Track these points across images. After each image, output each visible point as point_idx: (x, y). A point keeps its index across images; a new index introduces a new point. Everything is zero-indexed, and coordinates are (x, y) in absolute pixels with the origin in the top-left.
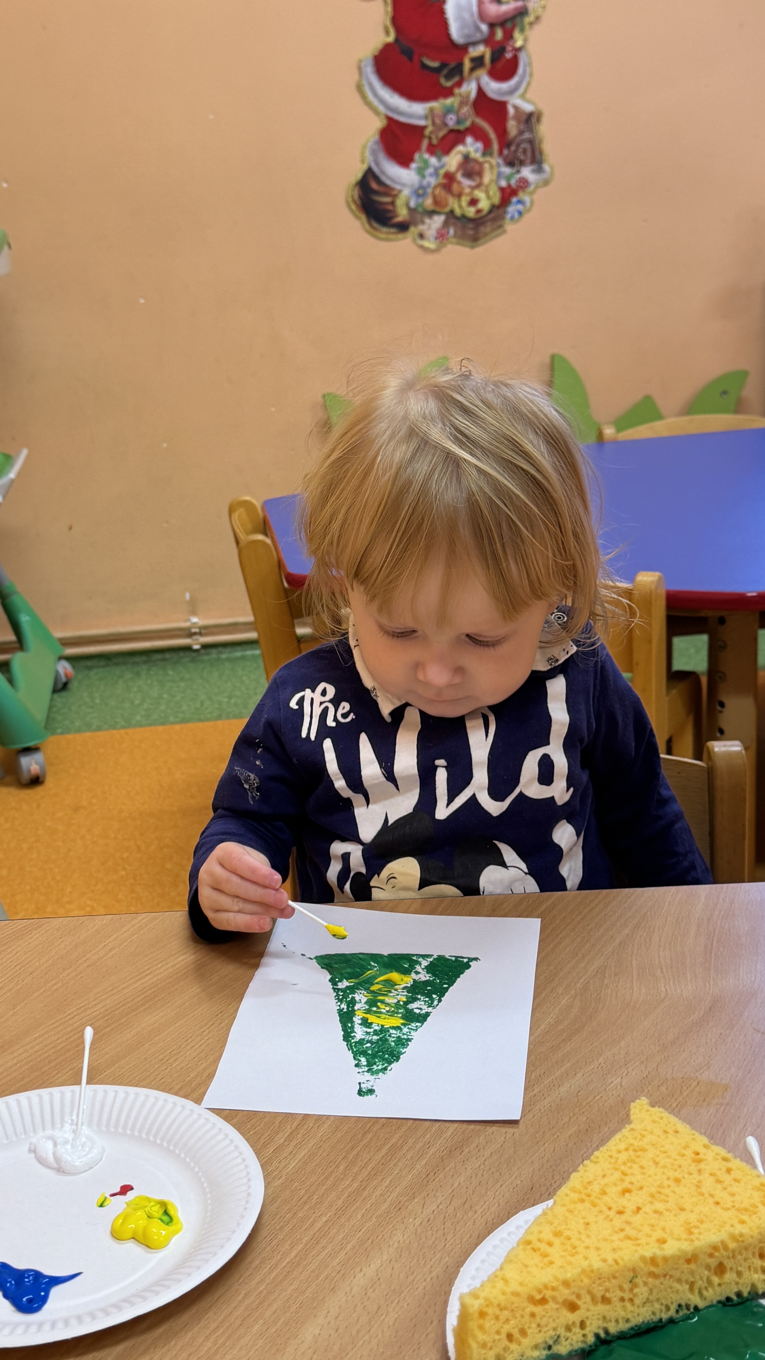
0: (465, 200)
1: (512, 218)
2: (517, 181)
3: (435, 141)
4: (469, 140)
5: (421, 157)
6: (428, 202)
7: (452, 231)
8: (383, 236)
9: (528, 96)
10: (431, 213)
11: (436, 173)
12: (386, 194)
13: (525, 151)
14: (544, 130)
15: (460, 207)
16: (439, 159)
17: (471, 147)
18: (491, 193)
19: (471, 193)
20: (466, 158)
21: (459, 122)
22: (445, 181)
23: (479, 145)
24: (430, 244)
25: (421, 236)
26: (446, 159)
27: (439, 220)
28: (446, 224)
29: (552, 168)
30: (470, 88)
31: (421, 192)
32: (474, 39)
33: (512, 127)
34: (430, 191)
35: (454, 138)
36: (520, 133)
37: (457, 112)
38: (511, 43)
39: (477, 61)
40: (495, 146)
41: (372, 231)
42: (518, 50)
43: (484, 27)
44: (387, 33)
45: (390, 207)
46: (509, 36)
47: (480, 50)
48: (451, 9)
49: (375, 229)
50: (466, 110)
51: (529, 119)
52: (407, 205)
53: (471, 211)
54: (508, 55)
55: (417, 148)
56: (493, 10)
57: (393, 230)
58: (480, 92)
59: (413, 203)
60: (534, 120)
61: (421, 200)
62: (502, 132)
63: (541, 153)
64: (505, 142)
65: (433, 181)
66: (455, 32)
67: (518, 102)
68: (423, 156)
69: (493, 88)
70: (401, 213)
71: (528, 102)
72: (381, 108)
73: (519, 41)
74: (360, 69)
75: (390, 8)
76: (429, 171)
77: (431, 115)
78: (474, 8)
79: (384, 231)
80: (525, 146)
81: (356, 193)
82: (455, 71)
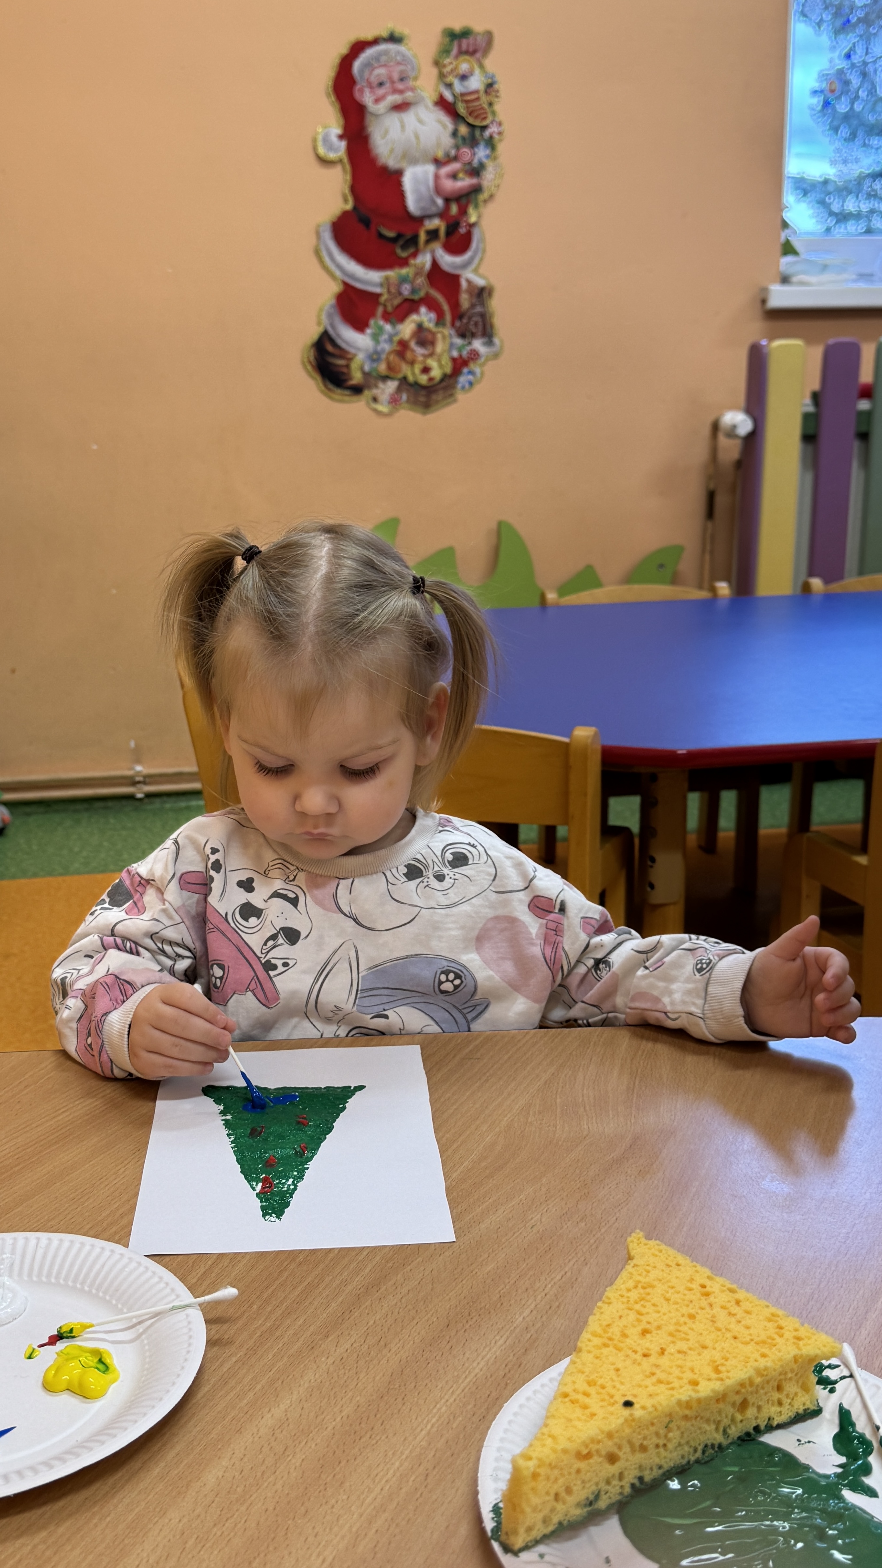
0: (417, 368)
1: (463, 388)
2: (468, 353)
3: (390, 309)
4: (423, 310)
5: (376, 323)
6: (382, 368)
7: (404, 397)
8: (337, 397)
9: (481, 271)
10: (385, 378)
11: (390, 340)
12: (341, 357)
13: (476, 324)
14: (497, 305)
15: (414, 374)
16: (393, 325)
17: (425, 316)
18: (443, 363)
19: (424, 362)
20: (420, 327)
21: (414, 291)
22: (398, 348)
23: (433, 315)
24: (383, 408)
25: (375, 400)
26: (400, 327)
27: (391, 386)
28: (399, 390)
29: (502, 341)
30: (424, 260)
31: (375, 357)
32: (429, 213)
33: (465, 300)
34: (384, 356)
35: (408, 307)
36: (473, 306)
37: (412, 283)
38: (465, 219)
39: (433, 235)
40: (448, 317)
41: (327, 392)
42: (472, 226)
43: (440, 202)
44: (346, 201)
45: (345, 370)
46: (463, 211)
47: (435, 223)
48: (408, 182)
49: (329, 390)
50: (420, 281)
51: (482, 294)
52: (362, 369)
53: (423, 379)
54: (463, 230)
55: (373, 314)
56: (449, 185)
57: (347, 392)
58: (435, 264)
59: (367, 368)
60: (485, 295)
61: (375, 365)
62: (455, 305)
63: (492, 326)
64: (458, 315)
65: (387, 347)
66: (412, 204)
67: (471, 277)
68: (378, 322)
69: (448, 261)
70: (357, 377)
71: (483, 276)
72: (338, 274)
73: (473, 217)
74: (319, 234)
75: (349, 177)
76: (384, 337)
77: (386, 283)
78: (431, 183)
79: (339, 392)
80: (477, 319)
81: (312, 354)
82: (412, 243)
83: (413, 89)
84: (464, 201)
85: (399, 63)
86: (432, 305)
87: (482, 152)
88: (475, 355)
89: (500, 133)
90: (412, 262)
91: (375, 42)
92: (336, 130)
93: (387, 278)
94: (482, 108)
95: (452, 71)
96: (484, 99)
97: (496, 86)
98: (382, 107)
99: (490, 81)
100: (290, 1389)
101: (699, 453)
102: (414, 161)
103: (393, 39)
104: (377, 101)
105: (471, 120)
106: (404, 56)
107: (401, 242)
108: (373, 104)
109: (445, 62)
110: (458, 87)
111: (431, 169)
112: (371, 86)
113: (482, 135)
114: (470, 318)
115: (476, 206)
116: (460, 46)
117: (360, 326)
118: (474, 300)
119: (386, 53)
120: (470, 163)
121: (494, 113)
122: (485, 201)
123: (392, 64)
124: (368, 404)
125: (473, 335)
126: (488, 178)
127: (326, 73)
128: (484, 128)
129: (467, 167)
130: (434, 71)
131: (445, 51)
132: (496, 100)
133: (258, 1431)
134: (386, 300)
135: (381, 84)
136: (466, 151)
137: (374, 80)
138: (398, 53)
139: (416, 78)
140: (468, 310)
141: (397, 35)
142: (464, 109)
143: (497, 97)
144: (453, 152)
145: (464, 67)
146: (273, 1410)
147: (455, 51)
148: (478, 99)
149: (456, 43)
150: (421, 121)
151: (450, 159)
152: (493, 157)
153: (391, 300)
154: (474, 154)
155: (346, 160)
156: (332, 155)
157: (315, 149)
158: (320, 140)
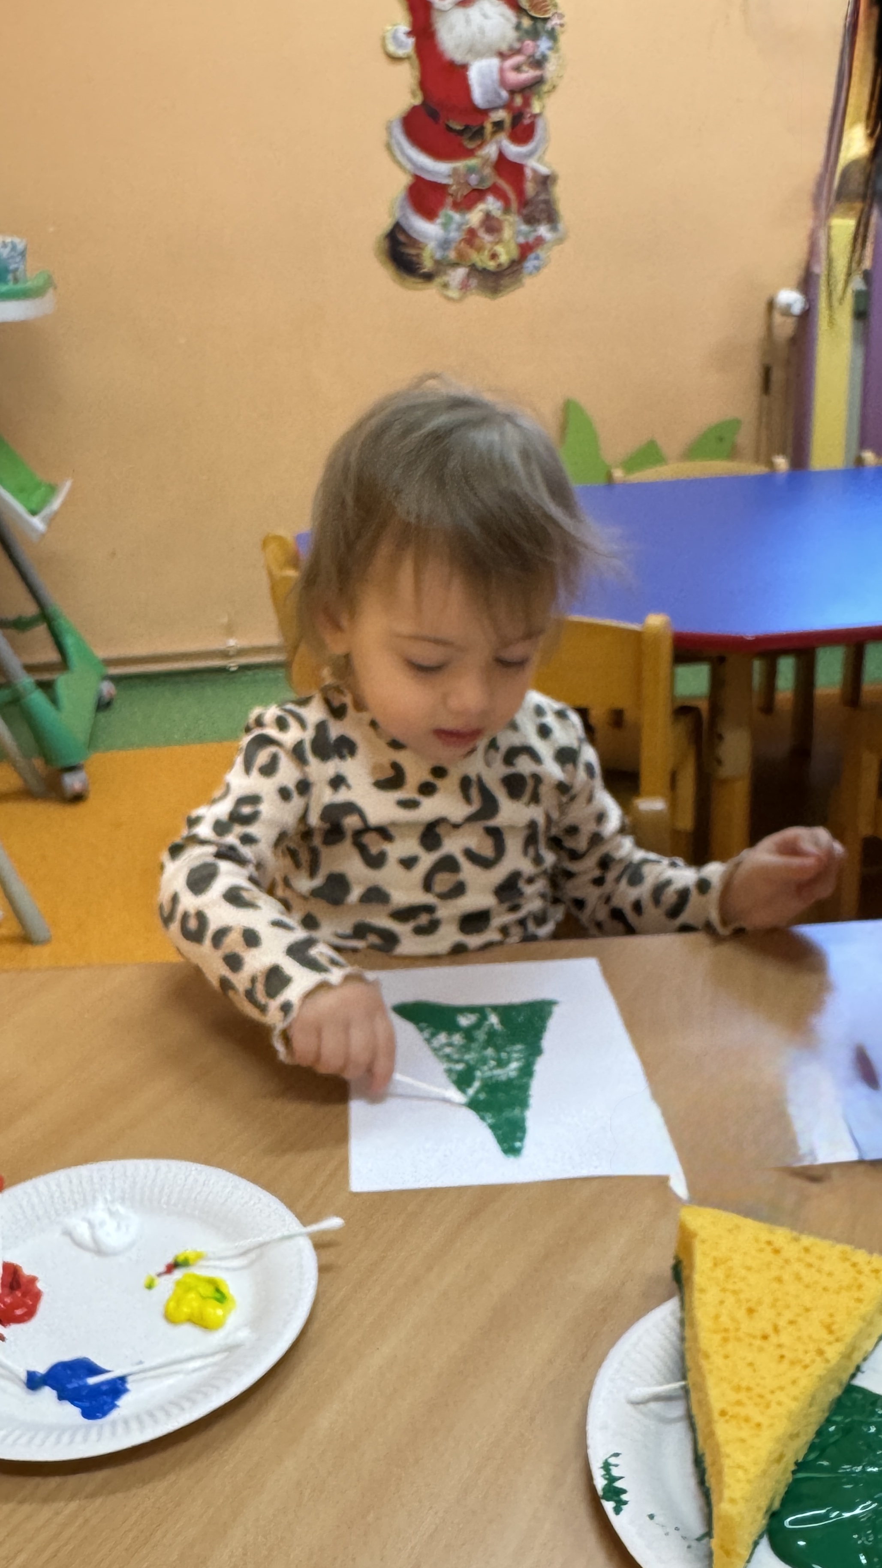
0: (486, 255)
1: (530, 272)
2: (534, 239)
4: (490, 198)
5: (445, 212)
7: (473, 282)
8: (410, 285)
11: (459, 228)
12: (412, 247)
13: (541, 211)
16: (462, 214)
18: (510, 249)
22: (467, 236)
23: (499, 204)
26: (468, 215)
29: (566, 227)
30: (490, 151)
31: (445, 246)
32: (496, 105)
33: (530, 188)
34: (453, 245)
35: (476, 195)
36: (537, 194)
37: (479, 173)
38: (528, 110)
39: (498, 126)
40: (514, 205)
41: (400, 280)
42: (535, 116)
43: (504, 94)
44: (414, 94)
45: (416, 259)
46: (527, 103)
47: (501, 115)
48: (474, 75)
49: (402, 278)
50: (488, 171)
51: (546, 182)
52: (433, 257)
53: (491, 265)
54: (527, 121)
55: (441, 204)
56: (514, 78)
57: (419, 280)
58: (501, 154)
59: (438, 255)
60: (549, 182)
61: (445, 254)
62: (520, 192)
63: (556, 212)
64: (524, 202)
65: (454, 235)
66: (478, 96)
67: (535, 165)
68: (448, 212)
69: (513, 150)
70: (428, 265)
71: (545, 165)
72: (409, 166)
73: (536, 107)
74: (389, 129)
75: (417, 73)
76: (454, 226)
77: (455, 172)
78: (496, 76)
79: (411, 280)
80: (542, 206)
81: (386, 245)
82: (478, 134)
84: (527, 93)
86: (499, 194)
87: (544, 44)
88: (540, 241)
90: (479, 152)
92: (404, 26)
93: (455, 169)
94: (544, 1)
98: (447, 3)
101: (755, 330)
102: (480, 55)
105: (533, 14)
107: (469, 134)
108: (439, 1)
111: (495, 62)
113: (544, 27)
114: (535, 205)
115: (539, 97)
117: (429, 214)
118: (540, 187)
120: (532, 56)
121: (555, 5)
125: (539, 222)
126: (551, 69)
128: (546, 20)
129: (531, 59)
134: (454, 191)
136: (529, 43)
140: (533, 197)
142: (527, 2)
144: (517, 45)
151: (513, 52)
152: (554, 49)
153: (459, 190)
154: (538, 46)
155: (414, 56)
156: (401, 53)
157: (384, 46)
158: (389, 35)
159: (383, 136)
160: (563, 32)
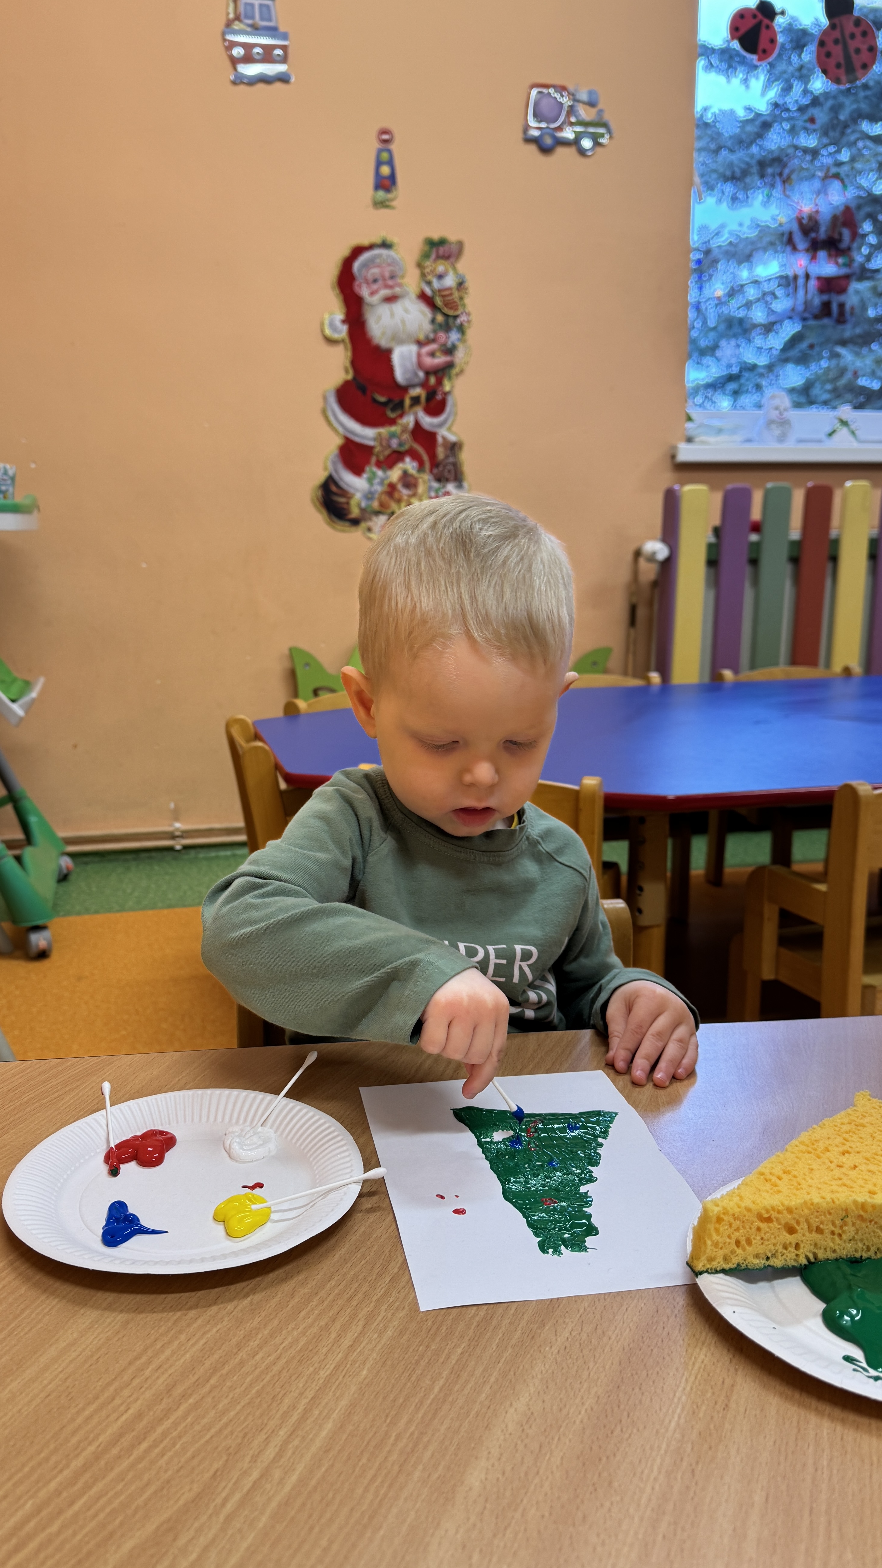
0: (403, 505)
2: (443, 494)
4: (408, 459)
6: (375, 505)
8: (339, 527)
10: (377, 513)
11: (382, 483)
12: (343, 496)
13: (450, 472)
14: (464, 457)
15: (400, 510)
16: (384, 471)
17: (409, 465)
20: (405, 474)
21: (401, 444)
22: (388, 490)
23: (415, 464)
24: (374, 536)
25: (369, 530)
26: (389, 473)
27: (382, 520)
29: (470, 485)
30: (409, 420)
31: (370, 496)
32: (412, 383)
33: (441, 452)
34: (376, 496)
35: (395, 457)
36: (447, 457)
37: (399, 438)
38: (440, 389)
39: (416, 401)
40: (427, 465)
41: (331, 523)
42: (446, 394)
43: (421, 374)
44: (347, 372)
45: (345, 506)
46: (440, 382)
47: (417, 391)
48: (396, 358)
49: (333, 522)
50: (406, 437)
51: (454, 448)
52: (359, 505)
54: (439, 397)
55: (368, 462)
56: (429, 361)
57: (347, 524)
58: (417, 424)
59: (363, 504)
60: (456, 448)
61: (370, 503)
62: (433, 456)
63: (462, 473)
64: (435, 463)
65: (378, 488)
66: (400, 376)
67: (446, 434)
68: (371, 469)
69: (427, 421)
70: (355, 512)
71: (455, 434)
72: (341, 430)
73: (447, 387)
74: (325, 399)
75: (350, 354)
76: (377, 481)
77: (379, 438)
78: (414, 359)
79: (340, 525)
80: (450, 467)
81: (320, 493)
82: (399, 406)
83: (400, 285)
84: (440, 374)
85: (389, 265)
86: (415, 456)
87: (454, 336)
89: (469, 322)
90: (400, 421)
91: (371, 247)
92: (339, 315)
93: (380, 434)
94: (455, 302)
95: (432, 272)
96: (456, 295)
97: (466, 285)
98: (375, 299)
99: (461, 280)
100: (525, 1381)
102: (401, 342)
103: (385, 245)
104: (373, 293)
105: (446, 310)
106: (393, 259)
107: (391, 405)
108: (369, 296)
109: (426, 265)
110: (436, 284)
111: (414, 348)
112: (367, 282)
113: (454, 323)
114: (445, 466)
115: (450, 378)
116: (437, 252)
117: (358, 471)
118: (449, 452)
119: (380, 256)
120: (444, 345)
121: (464, 306)
122: (457, 375)
123: (384, 265)
124: (364, 533)
125: (447, 480)
126: (460, 356)
127: (331, 270)
128: (456, 317)
129: (443, 348)
130: (416, 272)
131: (426, 256)
132: (466, 296)
133: (506, 1426)
134: (378, 452)
135: (375, 281)
136: (442, 335)
137: (370, 277)
138: (389, 256)
139: (403, 277)
140: (443, 460)
141: (388, 242)
142: (441, 301)
143: (466, 293)
144: (432, 336)
145: (441, 269)
146: (514, 1403)
147: (433, 256)
148: (451, 294)
149: (434, 250)
150: (406, 311)
151: (429, 341)
152: (463, 340)
153: (382, 451)
154: (448, 338)
155: (347, 340)
156: (336, 336)
157: (322, 331)
158: (327, 322)
159: (320, 404)
160: (469, 327)
